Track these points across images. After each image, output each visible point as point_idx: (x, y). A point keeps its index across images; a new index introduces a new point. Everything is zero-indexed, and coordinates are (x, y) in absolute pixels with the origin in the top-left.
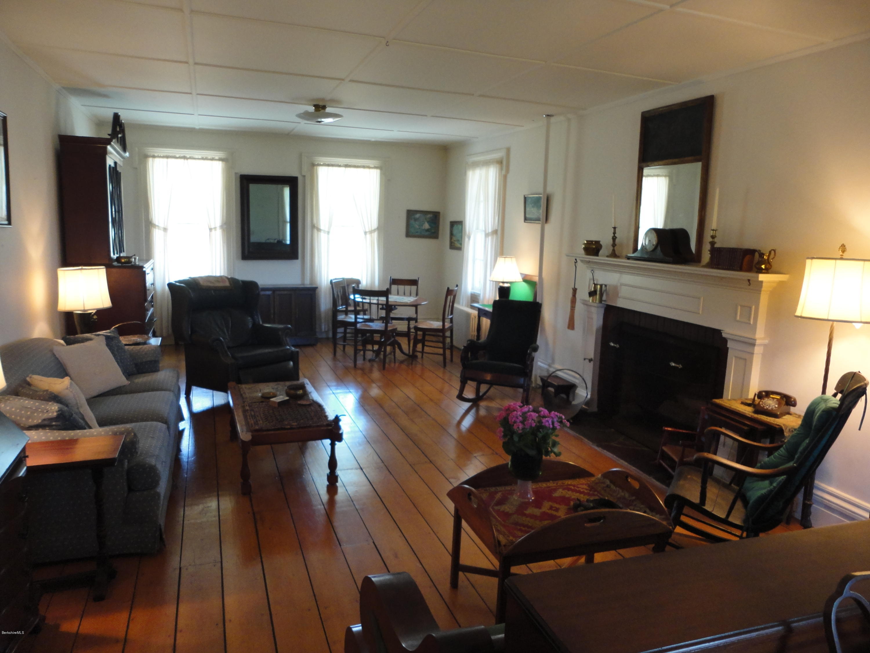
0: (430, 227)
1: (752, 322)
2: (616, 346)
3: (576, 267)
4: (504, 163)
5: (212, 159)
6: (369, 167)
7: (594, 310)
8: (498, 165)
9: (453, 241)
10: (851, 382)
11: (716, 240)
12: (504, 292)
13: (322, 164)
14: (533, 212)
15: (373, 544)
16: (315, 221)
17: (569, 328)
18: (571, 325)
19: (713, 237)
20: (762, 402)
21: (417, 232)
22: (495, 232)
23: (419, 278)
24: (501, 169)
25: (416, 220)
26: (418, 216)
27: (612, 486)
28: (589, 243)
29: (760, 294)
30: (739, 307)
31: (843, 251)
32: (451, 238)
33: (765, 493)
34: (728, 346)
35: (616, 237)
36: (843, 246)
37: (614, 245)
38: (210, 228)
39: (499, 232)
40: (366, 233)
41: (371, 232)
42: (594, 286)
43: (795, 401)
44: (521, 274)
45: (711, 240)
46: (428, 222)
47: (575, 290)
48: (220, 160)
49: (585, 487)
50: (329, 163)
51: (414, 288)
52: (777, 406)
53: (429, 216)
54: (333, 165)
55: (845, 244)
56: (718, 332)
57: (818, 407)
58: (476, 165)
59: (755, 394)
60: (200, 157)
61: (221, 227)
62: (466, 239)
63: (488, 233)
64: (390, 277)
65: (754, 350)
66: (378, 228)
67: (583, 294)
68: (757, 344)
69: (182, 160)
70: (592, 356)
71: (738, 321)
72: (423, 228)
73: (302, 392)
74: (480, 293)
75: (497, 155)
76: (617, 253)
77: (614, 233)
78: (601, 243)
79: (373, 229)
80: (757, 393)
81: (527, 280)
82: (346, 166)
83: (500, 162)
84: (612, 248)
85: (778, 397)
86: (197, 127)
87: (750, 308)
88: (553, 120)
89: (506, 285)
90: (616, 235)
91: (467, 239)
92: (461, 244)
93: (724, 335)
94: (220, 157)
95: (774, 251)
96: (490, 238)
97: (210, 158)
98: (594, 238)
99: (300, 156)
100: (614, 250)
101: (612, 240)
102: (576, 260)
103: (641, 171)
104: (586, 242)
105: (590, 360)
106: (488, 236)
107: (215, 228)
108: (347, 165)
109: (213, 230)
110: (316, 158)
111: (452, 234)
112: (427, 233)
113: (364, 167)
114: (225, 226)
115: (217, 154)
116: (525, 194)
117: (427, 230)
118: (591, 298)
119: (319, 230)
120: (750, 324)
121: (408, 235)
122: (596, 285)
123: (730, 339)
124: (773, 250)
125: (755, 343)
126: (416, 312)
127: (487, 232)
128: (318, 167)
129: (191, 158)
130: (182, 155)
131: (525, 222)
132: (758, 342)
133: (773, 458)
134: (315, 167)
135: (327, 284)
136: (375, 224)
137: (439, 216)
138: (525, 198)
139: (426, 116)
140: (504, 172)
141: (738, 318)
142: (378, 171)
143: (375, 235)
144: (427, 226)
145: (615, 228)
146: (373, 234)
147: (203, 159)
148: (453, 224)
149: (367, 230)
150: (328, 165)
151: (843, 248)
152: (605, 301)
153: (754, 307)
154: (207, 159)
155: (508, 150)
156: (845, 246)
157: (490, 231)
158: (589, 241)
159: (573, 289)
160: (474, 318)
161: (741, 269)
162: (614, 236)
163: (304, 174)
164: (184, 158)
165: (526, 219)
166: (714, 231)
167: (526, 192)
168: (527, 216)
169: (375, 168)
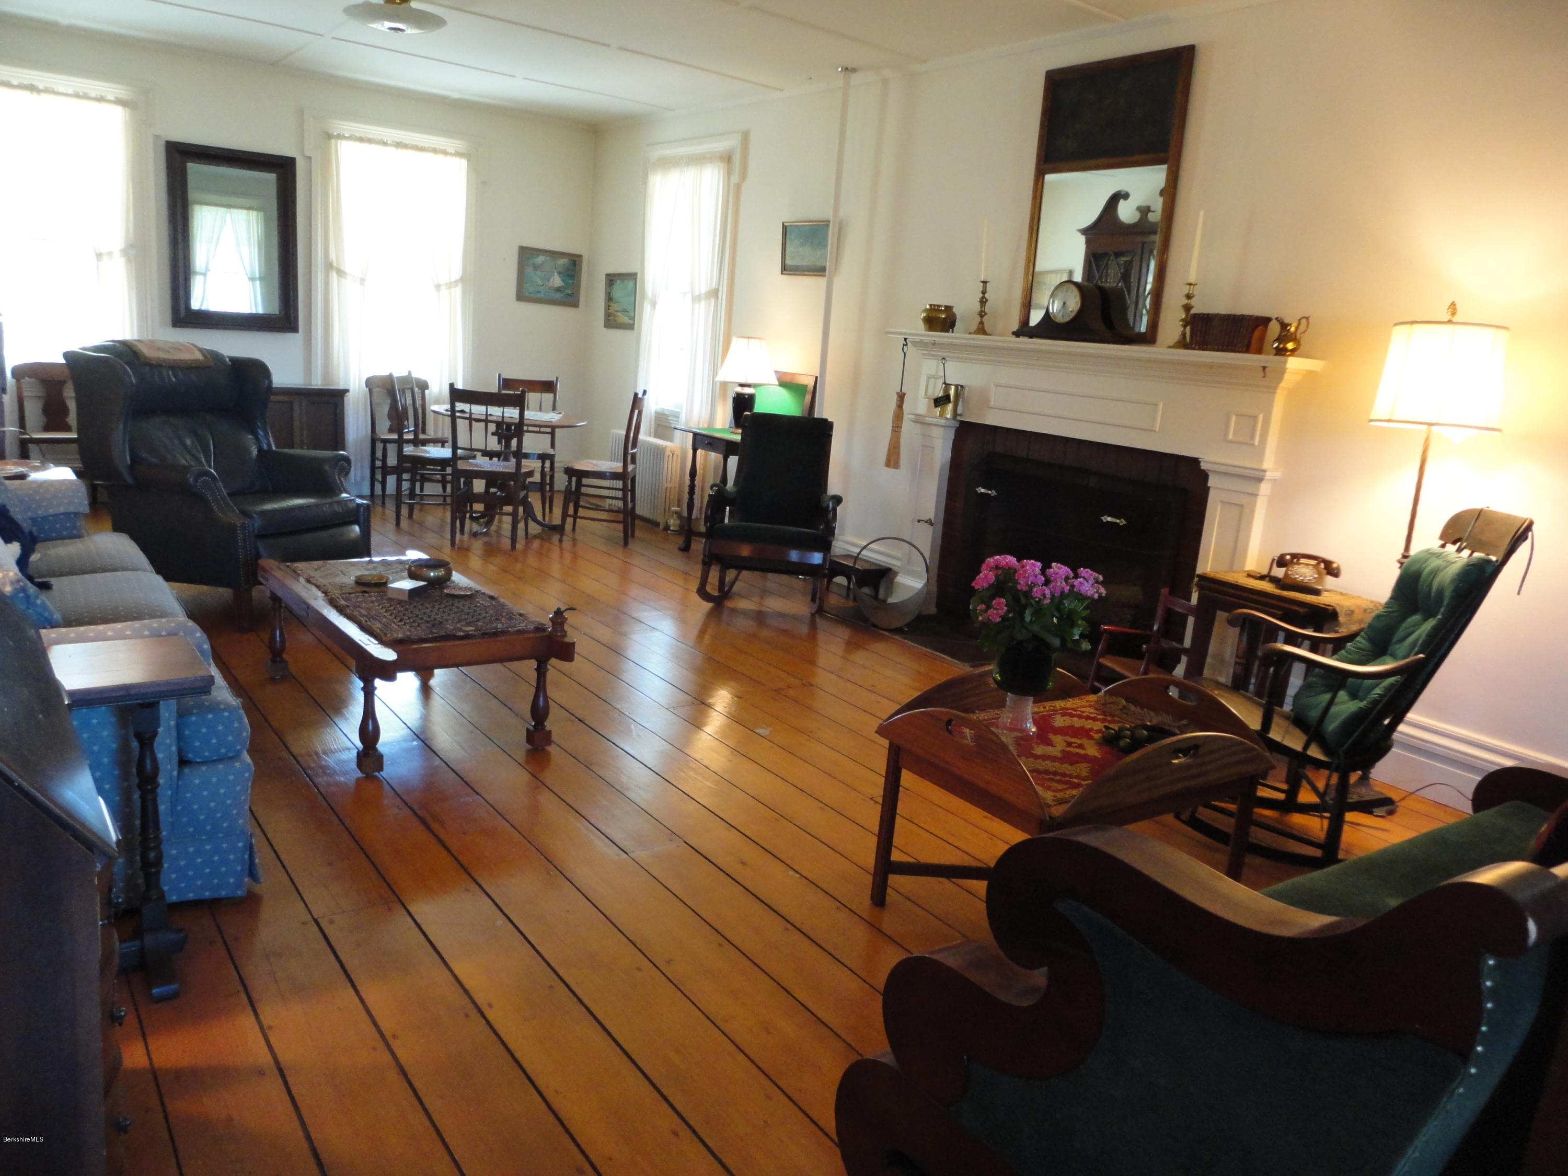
0: (563, 284)
1: (1256, 443)
2: (990, 492)
3: (905, 354)
4: (737, 159)
5: (101, 99)
6: (445, 153)
7: (938, 433)
8: (722, 165)
9: (611, 311)
10: (1477, 524)
11: (1193, 302)
12: (742, 403)
13: (347, 135)
14: (801, 254)
15: (685, 844)
16: (333, 256)
17: (888, 464)
18: (893, 460)
19: (1189, 297)
20: (1291, 571)
21: (539, 292)
22: (714, 293)
23: (557, 378)
24: (729, 173)
25: (536, 268)
26: (540, 259)
27: (1132, 708)
28: (934, 308)
29: (1274, 393)
30: (1234, 418)
31: (1453, 314)
32: (608, 307)
33: (1365, 706)
34: (1209, 485)
35: (987, 300)
36: (1453, 305)
37: (982, 314)
38: (98, 252)
39: (723, 294)
40: (438, 287)
41: (450, 285)
42: (945, 387)
43: (1338, 568)
44: (776, 372)
45: (1186, 301)
46: (559, 273)
47: (901, 397)
48: (119, 102)
49: (1092, 710)
50: (362, 135)
51: (548, 397)
52: (1316, 576)
53: (563, 261)
54: (370, 141)
55: (1456, 302)
56: (1194, 462)
57: (1426, 567)
58: (668, 163)
59: (1273, 560)
60: (70, 91)
61: (125, 252)
62: (647, 307)
63: (700, 295)
64: (499, 375)
65: (1258, 488)
66: (462, 280)
67: (919, 404)
68: (1266, 478)
69: (26, 94)
70: (931, 515)
71: (1231, 442)
72: (551, 284)
73: (443, 572)
74: (679, 411)
75: (720, 146)
76: (986, 328)
77: (984, 292)
78: (954, 310)
79: (453, 279)
80: (1276, 558)
81: (787, 382)
82: (399, 145)
83: (727, 159)
84: (978, 319)
85: (1314, 562)
86: (64, 21)
87: (1255, 418)
88: (856, 78)
89: (747, 391)
90: (986, 296)
91: (649, 307)
92: (633, 318)
93: (1204, 466)
94: (119, 96)
95: (1307, 318)
96: (703, 303)
97: (94, 95)
98: (943, 301)
99: (301, 112)
100: (982, 323)
101: (978, 305)
102: (905, 339)
103: (1042, 177)
104: (928, 307)
105: (929, 522)
106: (700, 301)
107: (110, 254)
108: (401, 142)
109: (105, 258)
110: (334, 121)
111: (609, 298)
112: (558, 296)
113: (435, 151)
114: (132, 252)
115: (111, 90)
116: (784, 221)
117: (558, 290)
118: (938, 409)
119: (341, 273)
120: (1253, 445)
121: (521, 297)
122: (947, 385)
123: (1215, 472)
124: (1303, 317)
125: (1264, 476)
126: (553, 445)
127: (697, 293)
128: (339, 141)
129: (47, 91)
130: (26, 82)
131: (782, 273)
132: (1268, 475)
133: (1345, 654)
134: (333, 141)
135: (359, 388)
136: (456, 272)
137: (581, 262)
138: (785, 228)
139: (609, 46)
140: (735, 179)
141: (1231, 437)
142: (463, 163)
143: (458, 291)
144: (557, 281)
145: (985, 283)
146: (453, 290)
147: (77, 95)
148: (611, 279)
149: (441, 282)
150: (361, 140)
151: (1453, 308)
152: (961, 415)
153: (1261, 416)
154: (85, 97)
155: (746, 136)
156: (1455, 305)
157: (703, 290)
158: (935, 305)
159: (898, 393)
160: (671, 454)
161: (1247, 350)
162: (983, 297)
163: (308, 154)
164: (32, 88)
165: (785, 269)
166: (1192, 286)
167: (788, 218)
168: (788, 262)
169: (458, 154)
